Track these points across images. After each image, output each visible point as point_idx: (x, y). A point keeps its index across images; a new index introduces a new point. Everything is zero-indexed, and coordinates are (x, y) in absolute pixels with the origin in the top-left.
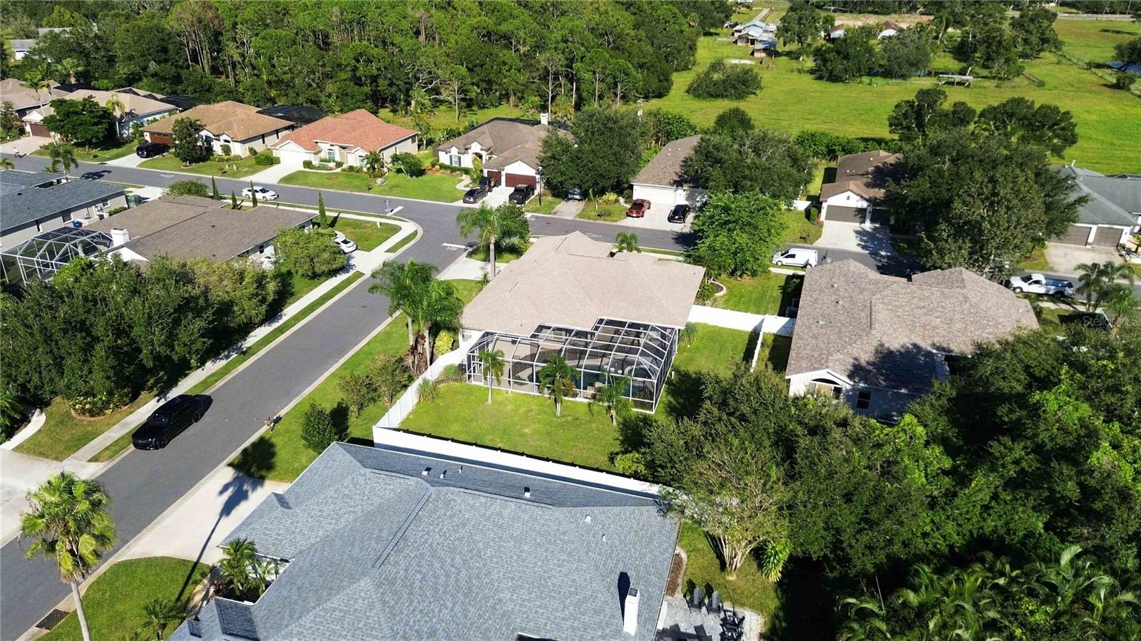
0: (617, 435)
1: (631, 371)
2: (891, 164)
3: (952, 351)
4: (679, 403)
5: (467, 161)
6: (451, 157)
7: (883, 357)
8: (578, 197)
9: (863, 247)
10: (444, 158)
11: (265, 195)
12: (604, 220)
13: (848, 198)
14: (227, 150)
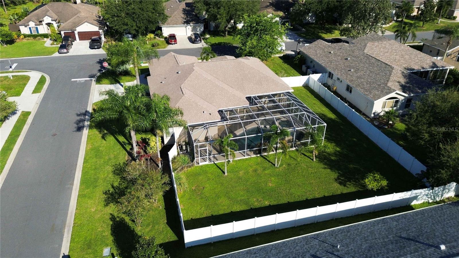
0: (323, 166)
5: (43, 29)
6: (30, 28)
10: (24, 30)
12: (158, 48)
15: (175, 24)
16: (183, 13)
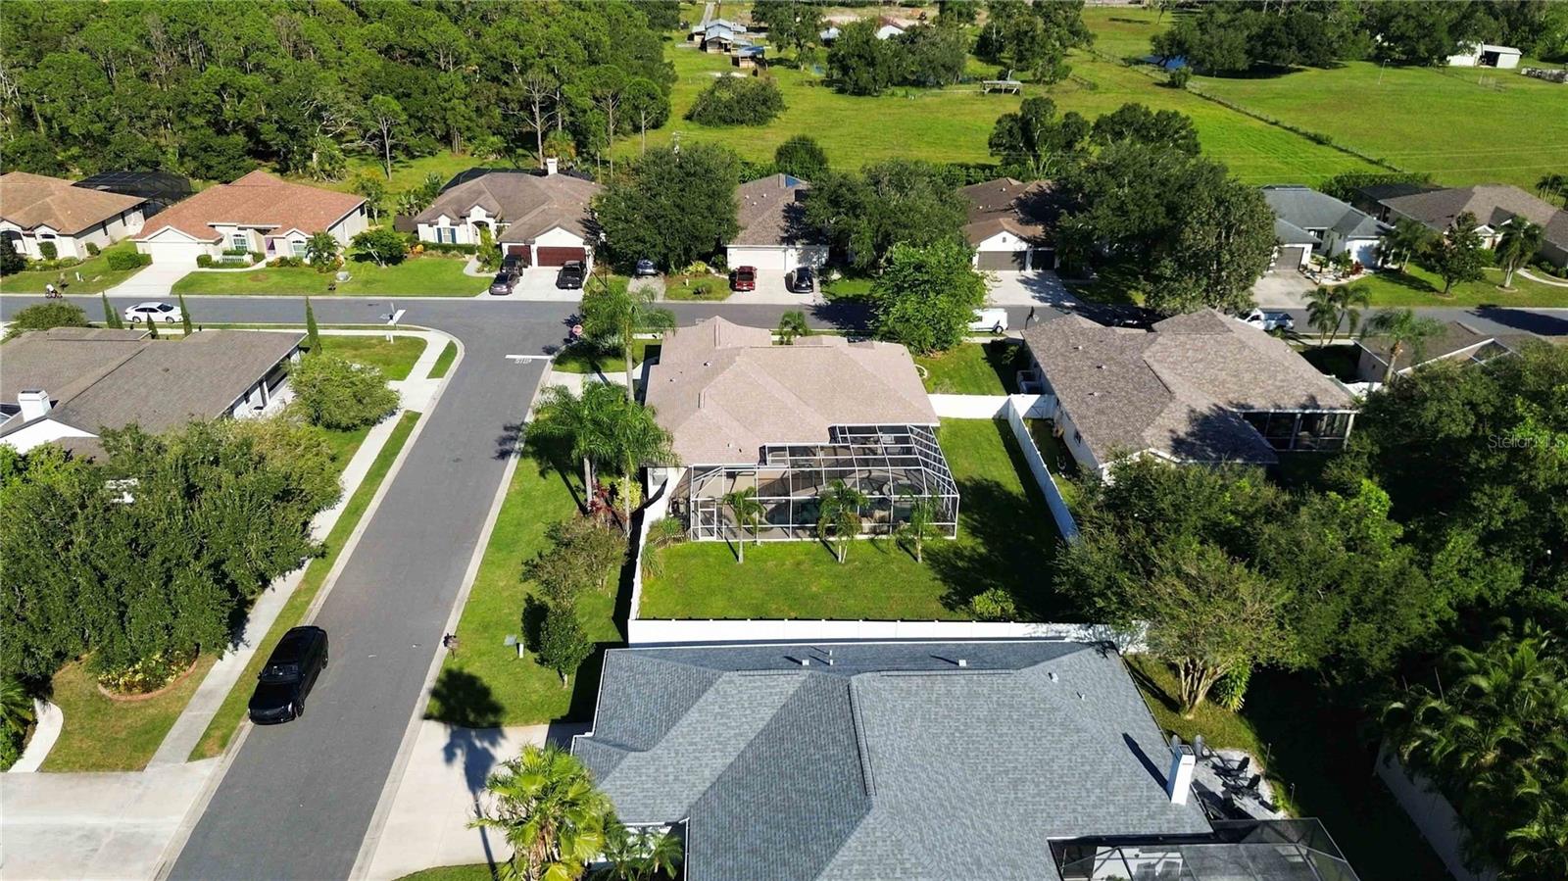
0: (931, 574)
2: (1034, 194)
3: (1252, 407)
5: (466, 235)
6: (439, 230)
7: (1201, 425)
8: (652, 271)
9: (1041, 299)
10: (427, 234)
11: (168, 314)
12: (707, 299)
13: (1004, 240)
14: (48, 250)
15: (757, 242)
16: (785, 217)
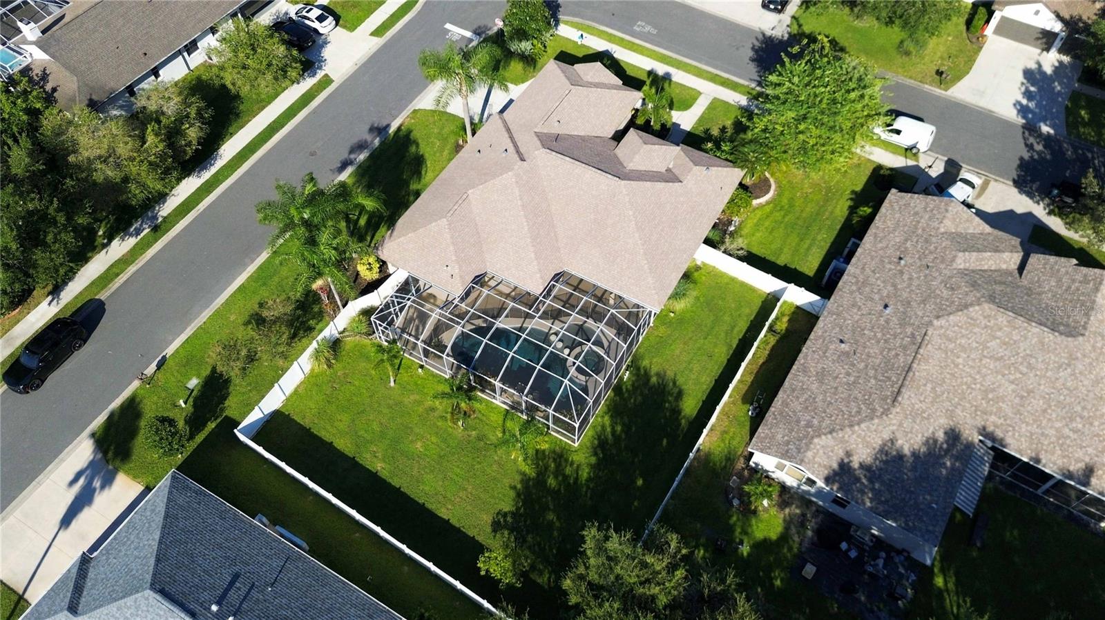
1: (580, 354)
4: (613, 432)
7: (886, 462)
9: (1022, 109)
13: (1037, 13)
